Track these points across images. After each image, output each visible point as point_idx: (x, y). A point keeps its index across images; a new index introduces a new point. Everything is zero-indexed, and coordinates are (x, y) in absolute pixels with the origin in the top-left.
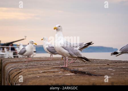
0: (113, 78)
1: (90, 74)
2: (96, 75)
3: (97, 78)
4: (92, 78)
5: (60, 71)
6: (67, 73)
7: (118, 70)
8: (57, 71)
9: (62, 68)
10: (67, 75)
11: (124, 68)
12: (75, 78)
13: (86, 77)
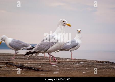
0: (61, 74)
1: (37, 70)
2: (43, 71)
3: (46, 74)
4: (41, 74)
5: (6, 66)
6: (13, 69)
7: (61, 66)
8: (3, 66)
9: (7, 63)
10: (14, 70)
11: (66, 65)
12: (24, 73)
13: (34, 72)
